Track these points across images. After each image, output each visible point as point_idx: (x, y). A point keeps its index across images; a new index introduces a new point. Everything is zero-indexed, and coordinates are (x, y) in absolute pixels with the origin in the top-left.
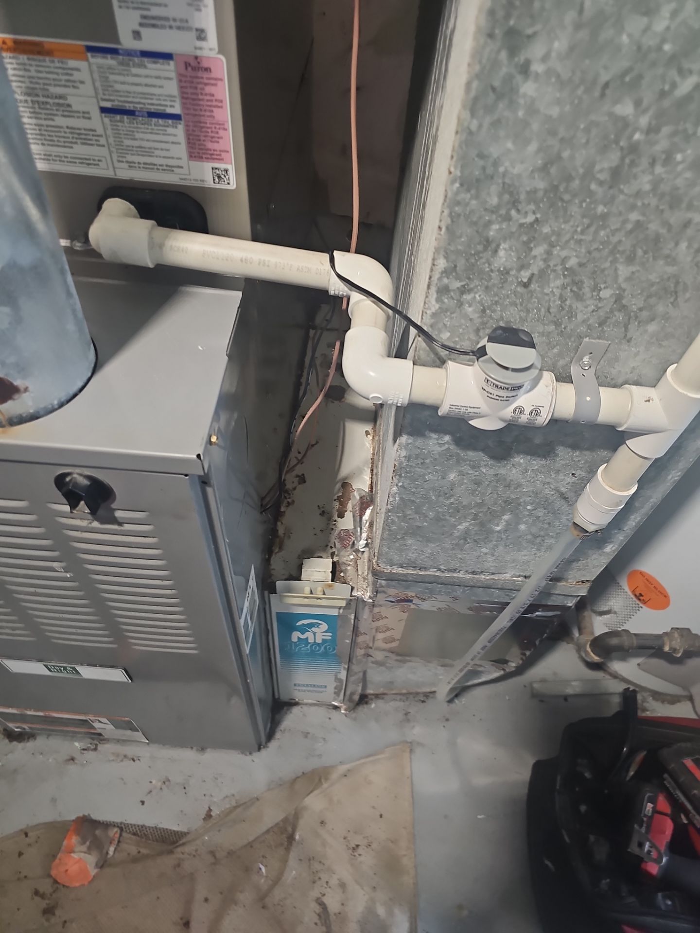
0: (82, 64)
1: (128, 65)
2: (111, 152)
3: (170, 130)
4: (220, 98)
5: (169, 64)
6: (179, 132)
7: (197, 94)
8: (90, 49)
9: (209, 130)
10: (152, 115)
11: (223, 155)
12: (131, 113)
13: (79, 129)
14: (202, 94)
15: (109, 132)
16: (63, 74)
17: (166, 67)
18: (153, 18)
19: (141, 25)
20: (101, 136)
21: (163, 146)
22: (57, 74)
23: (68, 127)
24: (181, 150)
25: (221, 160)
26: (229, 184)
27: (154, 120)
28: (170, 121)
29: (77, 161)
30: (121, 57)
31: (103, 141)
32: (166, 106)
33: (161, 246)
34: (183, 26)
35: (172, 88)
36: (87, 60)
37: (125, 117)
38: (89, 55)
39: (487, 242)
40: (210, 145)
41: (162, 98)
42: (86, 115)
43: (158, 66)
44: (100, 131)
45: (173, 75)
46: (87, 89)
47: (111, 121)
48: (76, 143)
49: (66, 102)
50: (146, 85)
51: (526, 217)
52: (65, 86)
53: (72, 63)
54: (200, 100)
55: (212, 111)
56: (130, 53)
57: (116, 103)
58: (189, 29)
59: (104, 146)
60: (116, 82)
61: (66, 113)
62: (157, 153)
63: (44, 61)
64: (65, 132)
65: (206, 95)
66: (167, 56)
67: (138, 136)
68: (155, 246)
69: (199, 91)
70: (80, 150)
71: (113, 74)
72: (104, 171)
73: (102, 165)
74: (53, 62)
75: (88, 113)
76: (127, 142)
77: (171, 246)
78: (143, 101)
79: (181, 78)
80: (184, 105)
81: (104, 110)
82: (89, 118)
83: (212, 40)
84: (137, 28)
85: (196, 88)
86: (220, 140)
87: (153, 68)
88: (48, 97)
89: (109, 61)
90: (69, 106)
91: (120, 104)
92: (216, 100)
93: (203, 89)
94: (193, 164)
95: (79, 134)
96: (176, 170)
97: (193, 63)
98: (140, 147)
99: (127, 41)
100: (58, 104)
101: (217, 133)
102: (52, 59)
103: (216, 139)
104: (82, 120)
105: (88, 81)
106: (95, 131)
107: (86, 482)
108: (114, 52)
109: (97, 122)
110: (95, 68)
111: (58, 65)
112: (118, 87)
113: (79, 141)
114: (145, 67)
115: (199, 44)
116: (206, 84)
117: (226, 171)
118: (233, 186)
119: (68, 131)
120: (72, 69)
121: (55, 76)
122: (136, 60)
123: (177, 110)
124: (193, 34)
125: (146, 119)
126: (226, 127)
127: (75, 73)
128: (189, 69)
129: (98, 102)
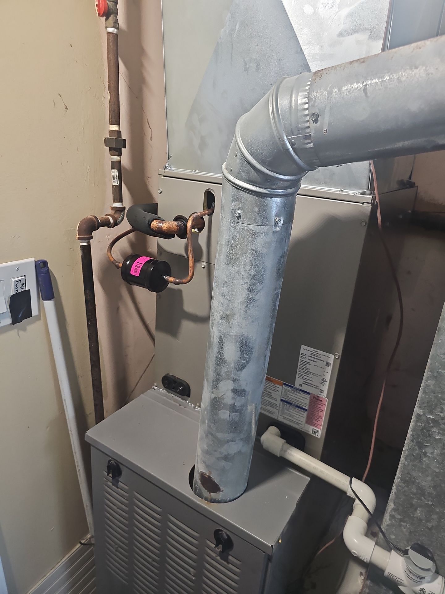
0: (280, 387)
1: (295, 391)
2: (279, 412)
3: (302, 413)
4: (323, 409)
5: (308, 395)
6: (305, 414)
7: (315, 406)
8: (284, 384)
9: (316, 417)
10: (297, 406)
11: (318, 426)
12: (291, 404)
13: (271, 402)
14: (316, 406)
15: (281, 406)
16: (273, 387)
17: (307, 396)
18: (308, 383)
19: (303, 383)
20: (278, 406)
21: (298, 416)
22: (272, 387)
23: (268, 400)
24: (304, 420)
25: (317, 427)
26: (318, 435)
27: (297, 408)
28: (303, 410)
29: (267, 410)
30: (293, 389)
31: (278, 408)
32: (303, 406)
33: (285, 451)
34: (317, 387)
35: (307, 402)
36: (282, 386)
37: (288, 404)
38: (284, 385)
39: (412, 505)
40: (314, 421)
41: (302, 403)
42: (276, 400)
43: (304, 394)
44: (278, 405)
45: (309, 398)
46: (279, 393)
47: (283, 403)
48: (269, 406)
49: (271, 394)
50: (299, 398)
51: (428, 502)
52: (272, 390)
53: (277, 386)
54: (315, 408)
55: (319, 412)
56: (297, 389)
57: (286, 399)
58: (319, 389)
59: (277, 409)
60: (289, 394)
61: (269, 397)
62: (295, 418)
63: (269, 382)
64: (267, 402)
65: (318, 407)
66: (309, 393)
67: (290, 410)
68: (283, 450)
69: (316, 405)
70: (269, 408)
71: (289, 392)
72: (275, 416)
73: (274, 414)
74: (272, 383)
75: (276, 399)
76: (286, 411)
77: (289, 453)
78: (296, 402)
79: (311, 400)
80: (309, 408)
81: (282, 400)
82: (276, 401)
83: (325, 393)
84: (301, 384)
85: (315, 404)
86: (319, 421)
87: (302, 394)
88: (266, 391)
89: (289, 389)
90: (271, 395)
91: (288, 400)
92: (321, 409)
93: (317, 405)
94: (306, 425)
95: (271, 404)
96: (300, 425)
97: (317, 397)
98: (290, 414)
99: (297, 385)
100: (268, 394)
101: (318, 419)
102: (272, 382)
103: (318, 421)
104: (273, 400)
105: (280, 392)
106: (276, 404)
107: (226, 537)
108: (292, 387)
109: (278, 403)
110: (284, 389)
111: (272, 384)
112: (289, 396)
113: (270, 405)
114: (300, 394)
115: (320, 393)
116: (319, 404)
117: (318, 431)
118: (319, 437)
119: (267, 401)
120: (277, 387)
121: (271, 387)
122: (298, 391)
123: (306, 408)
124: (319, 391)
125: (295, 407)
126: (322, 418)
127: (277, 388)
128: (315, 399)
129: (281, 398)
